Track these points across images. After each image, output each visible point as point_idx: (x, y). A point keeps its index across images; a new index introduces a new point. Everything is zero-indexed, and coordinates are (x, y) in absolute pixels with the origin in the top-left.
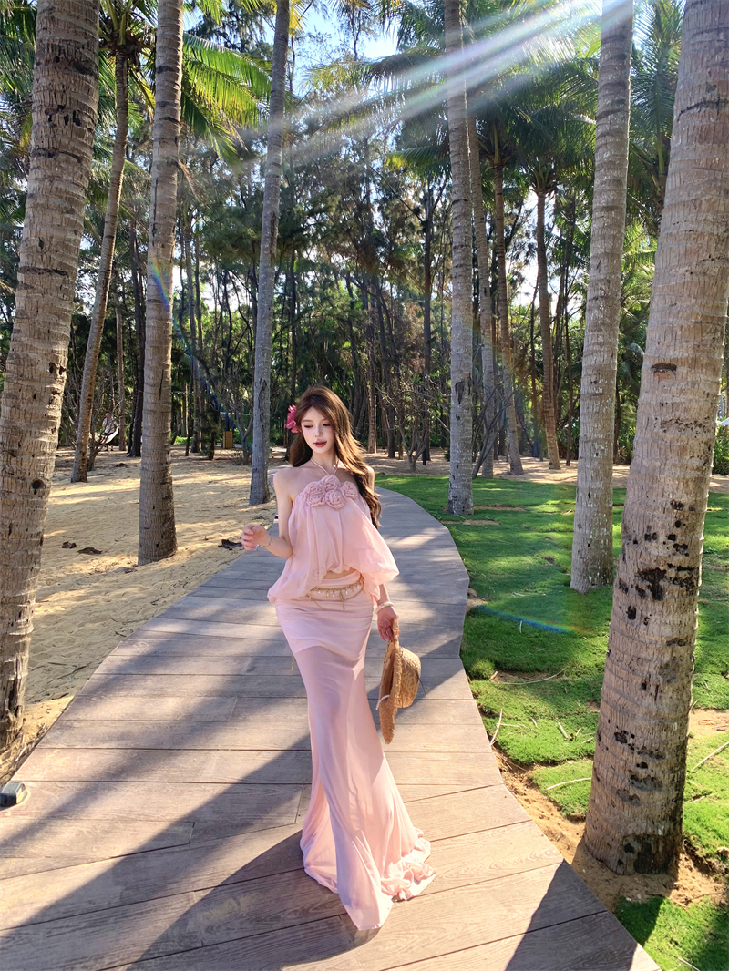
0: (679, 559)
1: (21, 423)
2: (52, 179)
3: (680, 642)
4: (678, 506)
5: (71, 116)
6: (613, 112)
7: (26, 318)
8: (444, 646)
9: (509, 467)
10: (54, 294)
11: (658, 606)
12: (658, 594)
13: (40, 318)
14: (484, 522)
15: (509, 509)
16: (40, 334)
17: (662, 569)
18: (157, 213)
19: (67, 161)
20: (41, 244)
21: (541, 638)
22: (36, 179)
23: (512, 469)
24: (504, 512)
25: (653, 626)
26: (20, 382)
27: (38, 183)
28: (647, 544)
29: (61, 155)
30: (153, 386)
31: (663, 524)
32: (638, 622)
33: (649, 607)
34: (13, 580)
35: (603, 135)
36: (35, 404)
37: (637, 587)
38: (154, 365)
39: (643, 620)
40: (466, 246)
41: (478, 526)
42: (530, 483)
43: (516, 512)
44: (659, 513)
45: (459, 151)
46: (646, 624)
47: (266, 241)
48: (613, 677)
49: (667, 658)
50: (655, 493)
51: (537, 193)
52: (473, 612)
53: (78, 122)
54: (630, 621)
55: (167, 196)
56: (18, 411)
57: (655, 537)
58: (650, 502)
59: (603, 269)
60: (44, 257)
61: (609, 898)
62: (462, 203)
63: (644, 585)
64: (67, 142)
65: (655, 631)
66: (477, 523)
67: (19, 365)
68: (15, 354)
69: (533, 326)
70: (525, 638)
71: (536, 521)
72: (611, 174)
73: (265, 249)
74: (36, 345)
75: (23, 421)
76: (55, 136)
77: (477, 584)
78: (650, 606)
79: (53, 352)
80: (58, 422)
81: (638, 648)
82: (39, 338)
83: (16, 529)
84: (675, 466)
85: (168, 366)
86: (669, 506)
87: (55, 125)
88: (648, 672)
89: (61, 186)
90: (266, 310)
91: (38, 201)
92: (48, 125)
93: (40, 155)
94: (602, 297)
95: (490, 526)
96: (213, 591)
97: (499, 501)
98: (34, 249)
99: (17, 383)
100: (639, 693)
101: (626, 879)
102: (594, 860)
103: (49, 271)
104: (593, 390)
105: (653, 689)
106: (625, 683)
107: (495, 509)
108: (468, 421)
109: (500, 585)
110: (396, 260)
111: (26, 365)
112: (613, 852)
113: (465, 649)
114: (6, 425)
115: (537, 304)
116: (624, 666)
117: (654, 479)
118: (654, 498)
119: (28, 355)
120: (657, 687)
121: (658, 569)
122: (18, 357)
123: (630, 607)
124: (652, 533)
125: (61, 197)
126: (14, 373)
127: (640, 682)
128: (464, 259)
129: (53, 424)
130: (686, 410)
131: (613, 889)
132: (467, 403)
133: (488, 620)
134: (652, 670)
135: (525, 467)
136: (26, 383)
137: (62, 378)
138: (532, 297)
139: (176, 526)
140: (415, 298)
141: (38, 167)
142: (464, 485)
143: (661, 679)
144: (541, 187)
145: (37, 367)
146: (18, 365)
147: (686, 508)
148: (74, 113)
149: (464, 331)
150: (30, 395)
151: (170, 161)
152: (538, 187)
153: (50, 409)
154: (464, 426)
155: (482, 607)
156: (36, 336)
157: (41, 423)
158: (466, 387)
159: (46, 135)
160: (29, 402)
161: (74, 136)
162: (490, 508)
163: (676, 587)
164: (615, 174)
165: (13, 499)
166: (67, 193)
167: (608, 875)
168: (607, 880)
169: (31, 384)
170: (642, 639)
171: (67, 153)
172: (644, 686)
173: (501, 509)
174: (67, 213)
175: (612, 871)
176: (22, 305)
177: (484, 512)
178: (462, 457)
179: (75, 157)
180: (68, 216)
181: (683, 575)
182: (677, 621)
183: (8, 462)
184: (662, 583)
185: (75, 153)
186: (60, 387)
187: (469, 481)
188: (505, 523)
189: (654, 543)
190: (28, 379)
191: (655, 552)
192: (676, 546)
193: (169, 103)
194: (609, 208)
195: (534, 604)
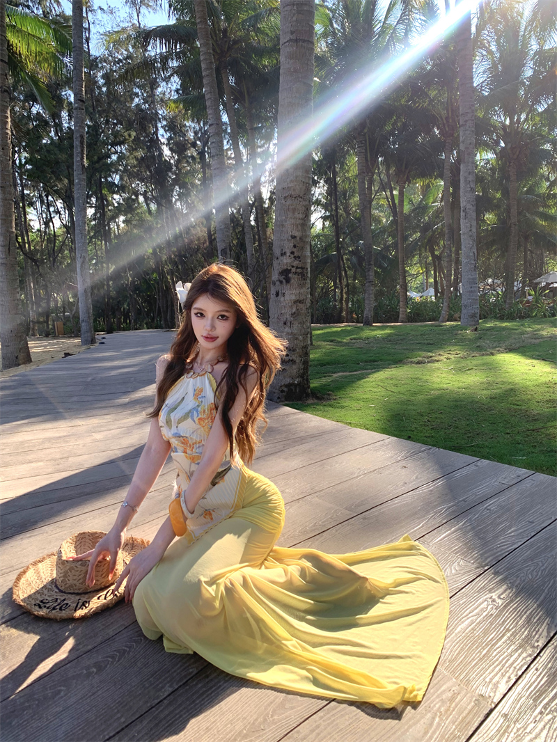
0: (296, 263)
3: (300, 302)
4: (293, 237)
11: (288, 286)
12: (288, 281)
17: (289, 269)
25: (287, 297)
28: (282, 258)
31: (288, 247)
32: (280, 296)
33: (284, 288)
37: (279, 280)
39: (282, 295)
44: (286, 242)
46: (284, 296)
49: (294, 310)
50: (284, 232)
57: (285, 254)
58: (282, 237)
63: (282, 278)
65: (288, 299)
81: (281, 309)
84: (291, 218)
86: (290, 238)
88: (286, 318)
100: (283, 327)
105: (289, 324)
117: (283, 226)
118: (283, 234)
120: (291, 323)
121: (287, 269)
123: (276, 291)
124: (284, 252)
127: (283, 323)
130: (294, 190)
134: (288, 316)
143: (292, 319)
147: (298, 238)
163: (296, 276)
170: (283, 303)
172: (285, 323)
181: (299, 270)
182: (298, 292)
184: (290, 275)
189: (285, 257)
191: (285, 261)
192: (295, 257)
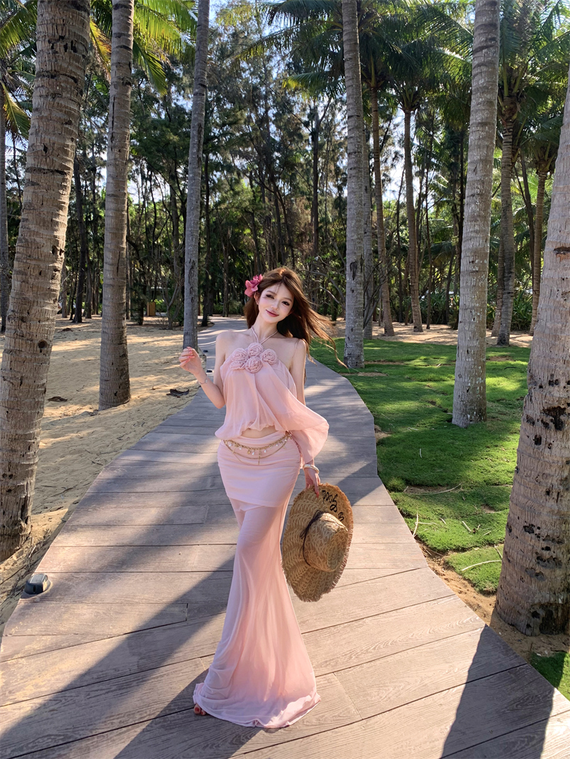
1: (30, 295)
2: (54, 95)
5: (69, 45)
6: (487, 47)
7: (33, 209)
8: (364, 468)
9: (383, 330)
10: (56, 190)
11: (559, 434)
12: (559, 426)
13: (45, 210)
14: (375, 374)
15: (391, 363)
16: (44, 223)
17: (562, 407)
18: (115, 124)
19: (67, 82)
20: (46, 149)
21: (439, 462)
22: (40, 96)
23: (386, 332)
24: (389, 366)
25: (555, 450)
26: (28, 261)
27: (42, 99)
28: (551, 388)
29: (61, 76)
30: (112, 265)
31: (563, 372)
32: (543, 447)
33: (551, 435)
34: (24, 421)
35: (479, 65)
36: (41, 280)
37: (542, 421)
38: (113, 247)
39: (547, 445)
40: (359, 152)
41: (370, 377)
42: (402, 343)
43: (398, 366)
44: (560, 364)
45: (353, 76)
46: (550, 448)
47: (194, 147)
48: (522, 487)
49: (566, 473)
50: (557, 348)
51: (404, 111)
52: (381, 443)
53: (75, 50)
54: (537, 446)
55: (123, 110)
56: (27, 285)
57: (557, 382)
58: (553, 356)
59: (479, 172)
60: (48, 160)
61: (523, 654)
62: (355, 118)
63: (548, 419)
64: (66, 66)
65: (558, 455)
66: (369, 375)
67: (28, 247)
68: (24, 238)
69: (398, 217)
70: (426, 461)
71: (415, 373)
72: (485, 97)
73: (193, 154)
74: (42, 231)
75: (31, 294)
76: (56, 61)
77: (381, 422)
78: (553, 434)
79: (56, 237)
80: (58, 294)
81: (543, 466)
82: (44, 226)
83: (25, 381)
85: (123, 248)
87: (57, 52)
88: (551, 484)
89: (62, 102)
90: (194, 203)
91: (43, 114)
92: (51, 52)
93: (44, 76)
94: (478, 194)
95: (379, 377)
96: (171, 429)
97: (383, 357)
98: (39, 153)
99: (26, 263)
100: (544, 497)
101: (534, 639)
102: (507, 625)
103: (52, 171)
104: (471, 268)
105: (555, 495)
106: (533, 492)
107: (381, 363)
108: (361, 294)
109: (397, 422)
110: (288, 164)
111: (33, 247)
112: (522, 618)
113: (381, 470)
114: (17, 296)
115: (403, 199)
116: (532, 480)
117: (556, 337)
118: (556, 352)
119: (35, 240)
120: (558, 493)
121: (559, 407)
122: (27, 241)
123: (536, 436)
124: (554, 379)
125: (61, 111)
126: (23, 254)
127: (544, 490)
128: (356, 162)
129: (55, 295)
131: (526, 648)
132: (359, 279)
133: (394, 448)
134: (555, 482)
135: (396, 330)
136: (33, 263)
137: (62, 258)
138: (397, 194)
139: (130, 379)
140: (303, 193)
141: (42, 86)
142: (357, 345)
143: (561, 488)
144: (407, 105)
145: (42, 249)
146: (26, 247)
148: (72, 42)
149: (357, 221)
150: (37, 272)
151: (125, 82)
152: (405, 106)
153: (52, 284)
154: (357, 298)
155: (388, 438)
156: (41, 224)
157: (45, 295)
158: (359, 266)
159: (49, 60)
160: (36, 278)
161: (71, 61)
162: (376, 363)
164: (488, 96)
165: (23, 356)
166: (67, 107)
167: (519, 636)
168: (519, 641)
169: (38, 263)
170: (547, 460)
171: (66, 75)
172: (548, 493)
173: (385, 364)
174: (66, 123)
175: (522, 633)
176: (30, 198)
177: (373, 366)
178: (356, 322)
179: (73, 78)
180: (67, 126)
183: (19, 327)
184: (562, 418)
185: (73, 75)
186: (59, 265)
187: (361, 341)
188: (391, 374)
189: (556, 388)
190: (35, 259)
191: (557, 395)
193: (124, 35)
194: (483, 124)
195: (428, 436)
